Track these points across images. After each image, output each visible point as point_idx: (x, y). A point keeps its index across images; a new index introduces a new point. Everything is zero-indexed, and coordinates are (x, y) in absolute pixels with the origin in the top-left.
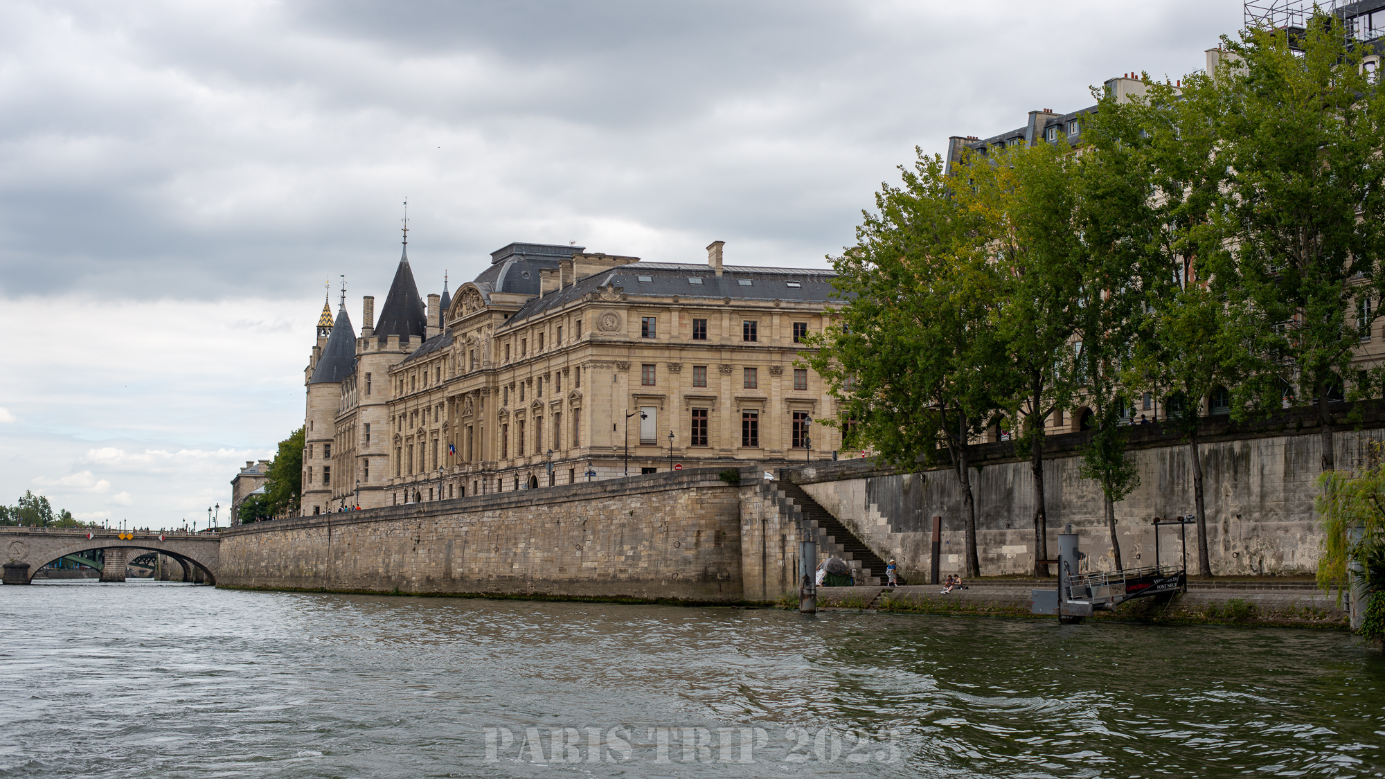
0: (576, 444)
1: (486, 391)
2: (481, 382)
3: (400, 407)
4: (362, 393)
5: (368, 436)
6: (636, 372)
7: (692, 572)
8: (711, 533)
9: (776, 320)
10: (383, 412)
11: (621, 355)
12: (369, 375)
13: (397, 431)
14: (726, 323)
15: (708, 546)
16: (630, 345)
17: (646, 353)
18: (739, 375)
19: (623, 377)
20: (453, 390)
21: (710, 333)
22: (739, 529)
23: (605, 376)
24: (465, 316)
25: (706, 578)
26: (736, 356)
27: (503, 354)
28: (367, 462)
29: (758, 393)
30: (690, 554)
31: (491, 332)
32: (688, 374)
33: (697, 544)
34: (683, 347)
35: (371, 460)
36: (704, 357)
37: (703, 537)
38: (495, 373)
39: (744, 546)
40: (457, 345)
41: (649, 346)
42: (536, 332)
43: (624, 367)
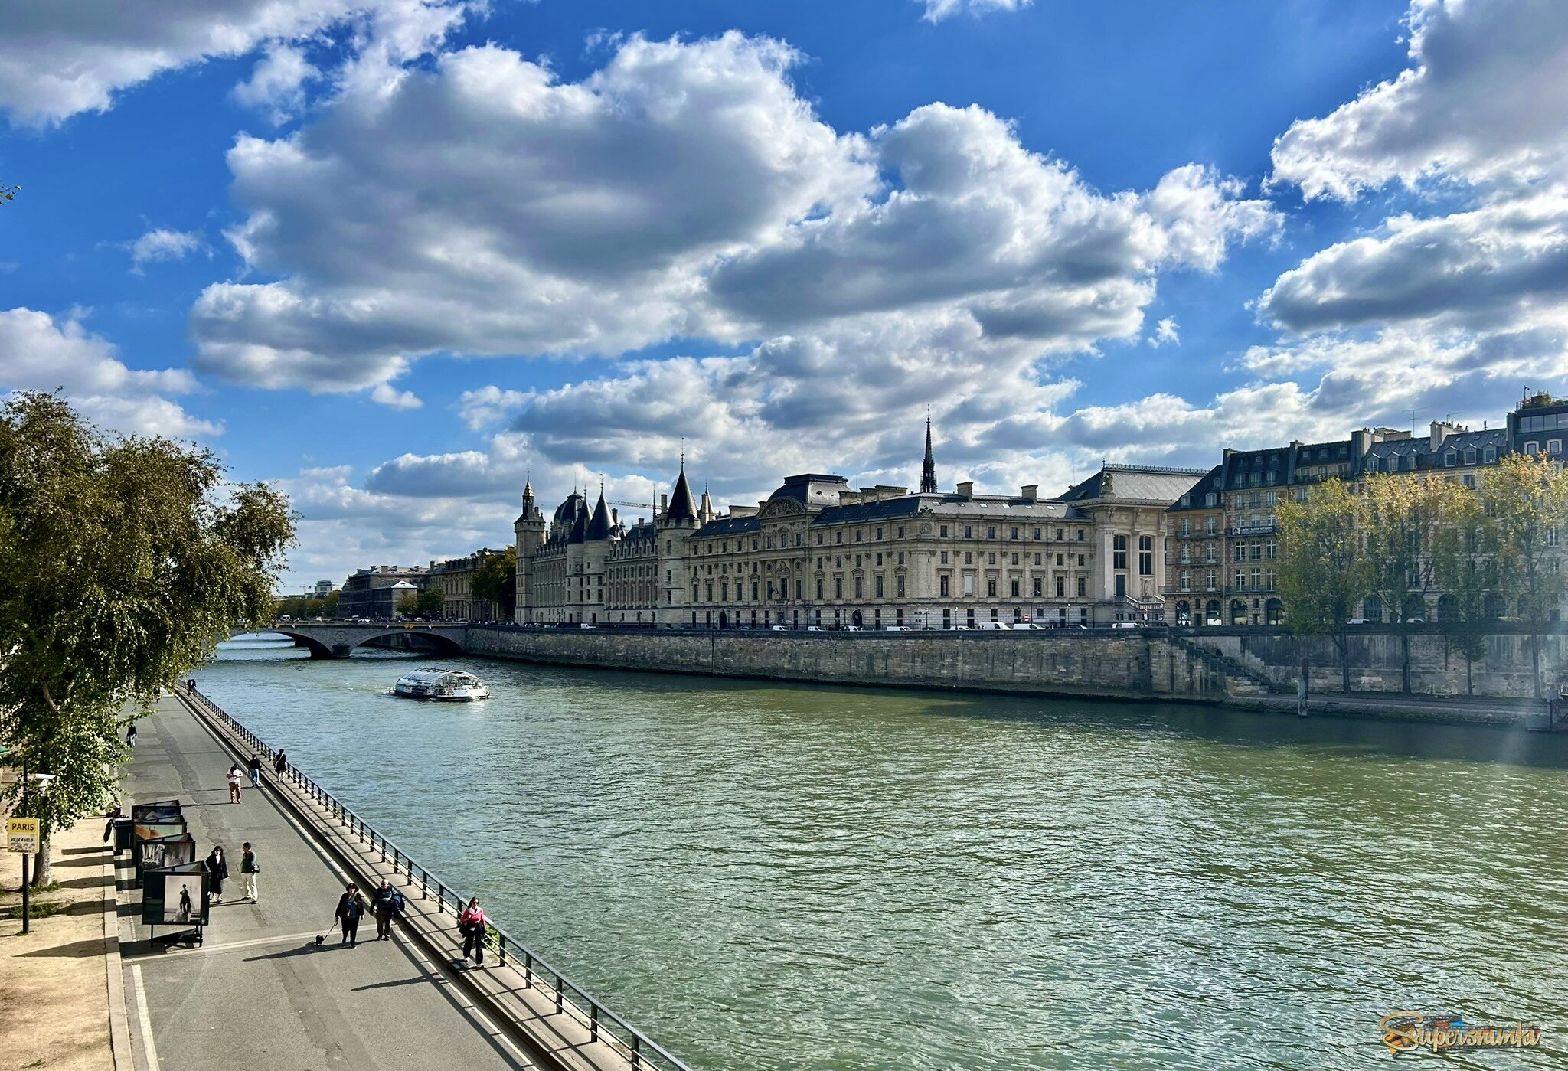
0: (902, 595)
1: (804, 560)
2: (800, 554)
3: (698, 562)
4: (665, 552)
5: (670, 578)
6: (938, 558)
7: (1126, 683)
8: (1136, 662)
9: (1004, 527)
10: (680, 563)
11: (931, 547)
12: (669, 542)
13: (693, 576)
14: (981, 528)
15: (1134, 669)
16: (937, 541)
17: (943, 545)
18: (987, 557)
19: (933, 559)
20: (762, 557)
21: (974, 534)
22: (1149, 660)
23: (923, 559)
24: (778, 514)
25: (1134, 686)
26: (986, 546)
27: (816, 539)
28: (670, 593)
29: (997, 567)
30: (1123, 673)
31: (806, 526)
32: (963, 557)
33: (1129, 667)
34: (962, 542)
35: (673, 591)
36: (971, 548)
37: (1132, 665)
38: (810, 549)
39: (1153, 669)
40: (767, 530)
41: (945, 542)
42: (854, 530)
43: (933, 553)
